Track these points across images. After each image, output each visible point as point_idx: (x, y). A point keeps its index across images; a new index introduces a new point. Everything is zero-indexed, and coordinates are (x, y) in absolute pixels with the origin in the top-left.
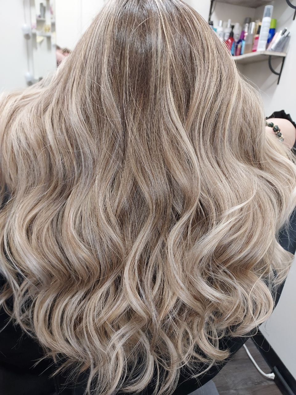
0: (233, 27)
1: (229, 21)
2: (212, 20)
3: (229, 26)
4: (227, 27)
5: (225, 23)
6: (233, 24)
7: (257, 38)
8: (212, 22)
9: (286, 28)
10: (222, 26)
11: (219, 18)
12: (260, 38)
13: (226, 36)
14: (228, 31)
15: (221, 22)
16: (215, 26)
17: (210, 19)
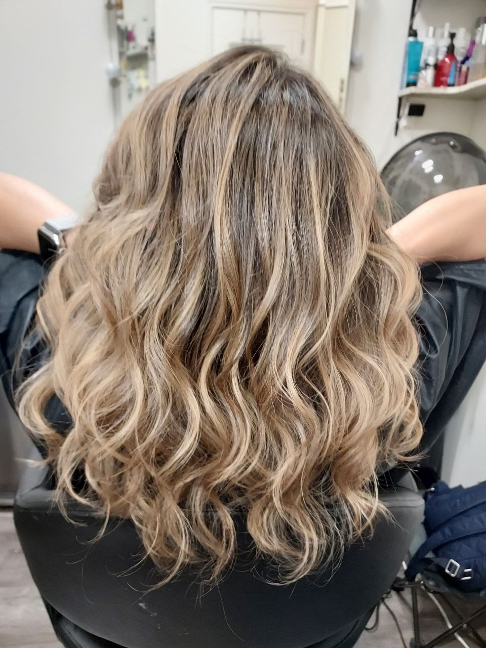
0: (452, 36)
1: (447, 25)
2: (414, 27)
3: (446, 34)
4: (442, 36)
5: (439, 31)
6: (453, 31)
8: (416, 30)
10: (434, 35)
11: (428, 21)
13: (440, 53)
14: (445, 42)
15: (431, 29)
16: (421, 38)
17: (411, 27)
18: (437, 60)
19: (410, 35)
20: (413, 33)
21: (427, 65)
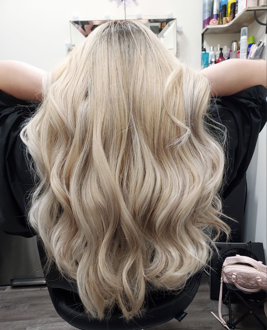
0: (221, 49)
1: (219, 45)
2: (204, 47)
3: (219, 49)
4: (217, 50)
5: (215, 48)
6: (221, 47)
7: (239, 53)
8: (205, 49)
9: (261, 40)
10: (213, 50)
11: (210, 45)
12: (240, 52)
13: (217, 57)
14: (218, 52)
15: (212, 47)
16: (207, 51)
17: (203, 47)
18: (216, 60)
19: (203, 51)
20: (204, 50)
21: (212, 62)
